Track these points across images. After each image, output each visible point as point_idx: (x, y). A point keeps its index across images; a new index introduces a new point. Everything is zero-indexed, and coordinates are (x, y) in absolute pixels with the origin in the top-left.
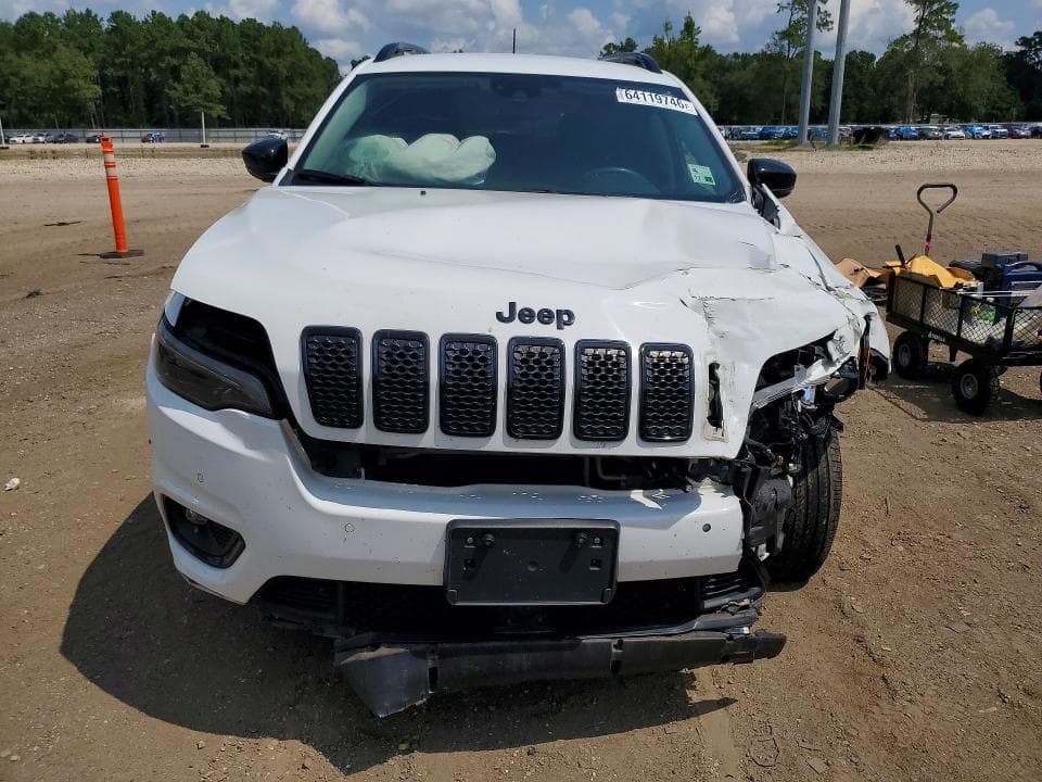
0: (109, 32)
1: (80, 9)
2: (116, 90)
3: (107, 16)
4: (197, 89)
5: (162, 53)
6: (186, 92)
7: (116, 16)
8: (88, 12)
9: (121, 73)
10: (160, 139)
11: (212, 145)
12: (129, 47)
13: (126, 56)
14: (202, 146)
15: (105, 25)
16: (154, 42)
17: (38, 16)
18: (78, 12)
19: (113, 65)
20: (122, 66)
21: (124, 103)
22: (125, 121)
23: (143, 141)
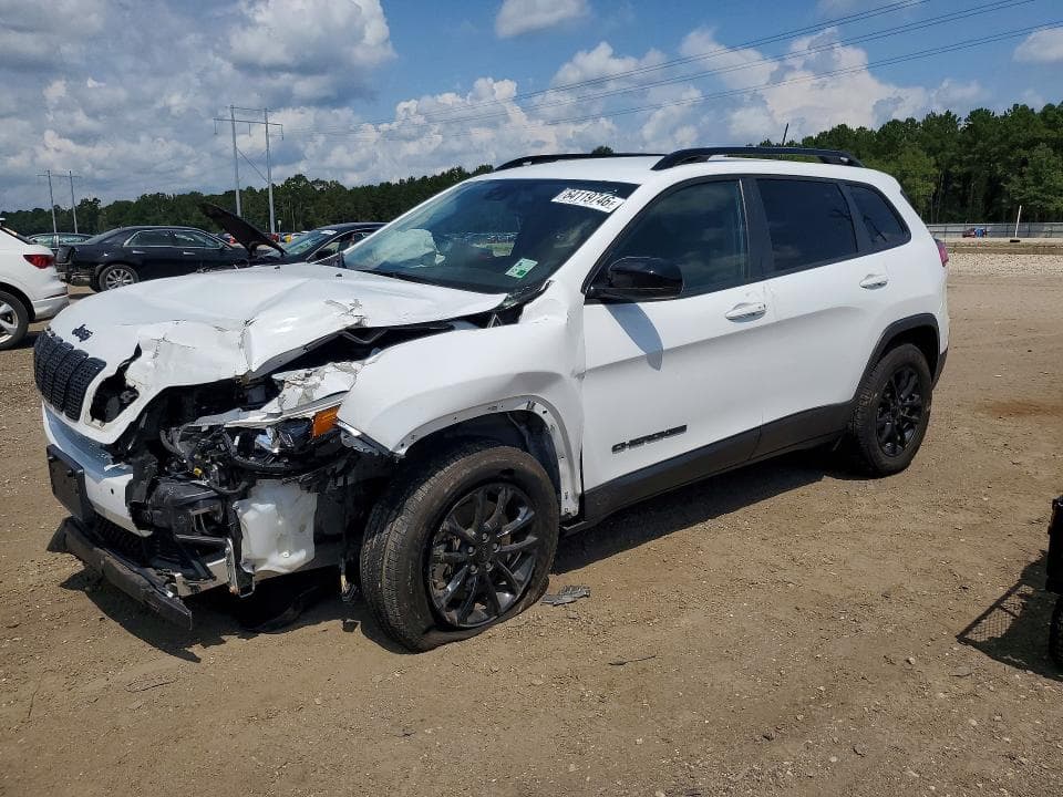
0: (964, 131)
1: (940, 111)
2: (958, 186)
3: (965, 115)
4: (1038, 181)
5: (1013, 148)
6: (1024, 185)
7: (974, 115)
8: (948, 113)
9: (965, 170)
10: (984, 234)
11: (1024, 240)
12: (980, 143)
13: (974, 154)
14: (1012, 241)
15: (962, 125)
16: (1007, 136)
17: (899, 122)
18: (938, 114)
19: (961, 163)
20: (969, 163)
21: (963, 200)
22: (960, 216)
23: (964, 236)
